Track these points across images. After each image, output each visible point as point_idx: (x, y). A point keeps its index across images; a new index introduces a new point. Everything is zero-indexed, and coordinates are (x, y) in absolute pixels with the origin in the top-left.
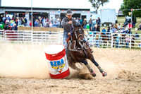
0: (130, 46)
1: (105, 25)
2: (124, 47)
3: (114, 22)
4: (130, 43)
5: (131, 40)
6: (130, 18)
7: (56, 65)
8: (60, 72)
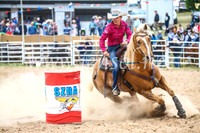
2: (188, 65)
7: (63, 95)
8: (69, 109)
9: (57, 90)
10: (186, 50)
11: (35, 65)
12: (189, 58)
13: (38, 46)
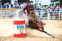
0: (59, 19)
1: (44, 7)
2: (55, 19)
3: (49, 5)
4: (59, 17)
5: (59, 15)
6: (59, 2)
9: (18, 26)
10: (55, 14)
11: (5, 18)
12: (55, 17)
13: (6, 12)
